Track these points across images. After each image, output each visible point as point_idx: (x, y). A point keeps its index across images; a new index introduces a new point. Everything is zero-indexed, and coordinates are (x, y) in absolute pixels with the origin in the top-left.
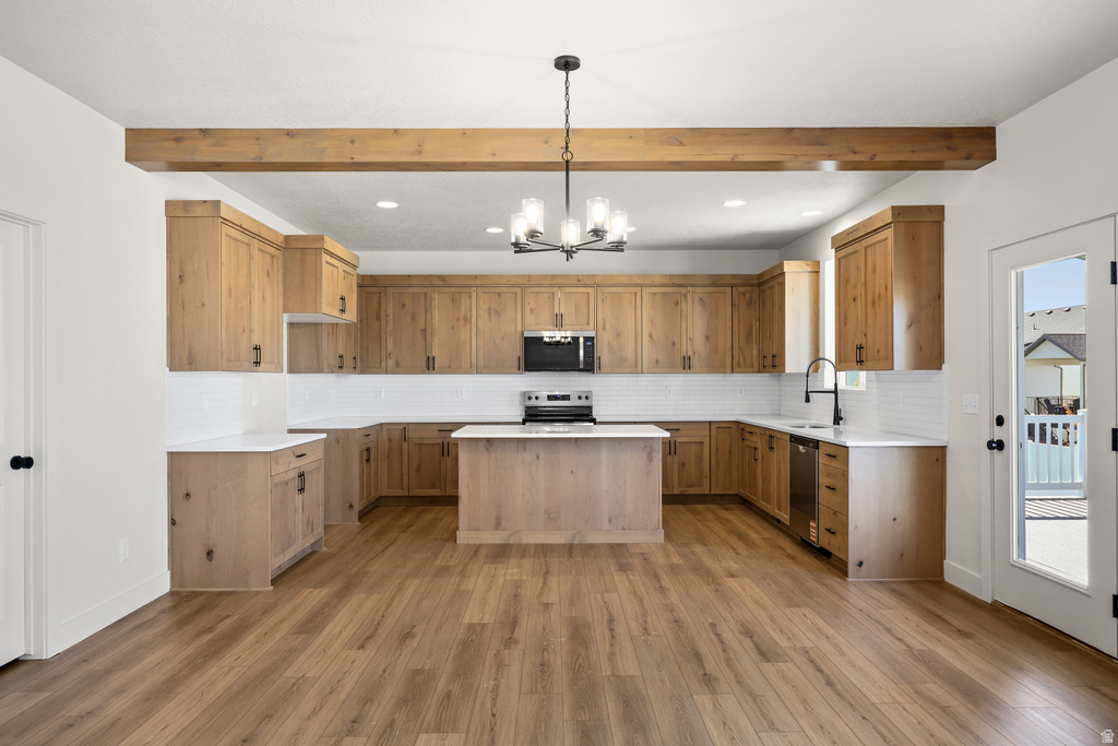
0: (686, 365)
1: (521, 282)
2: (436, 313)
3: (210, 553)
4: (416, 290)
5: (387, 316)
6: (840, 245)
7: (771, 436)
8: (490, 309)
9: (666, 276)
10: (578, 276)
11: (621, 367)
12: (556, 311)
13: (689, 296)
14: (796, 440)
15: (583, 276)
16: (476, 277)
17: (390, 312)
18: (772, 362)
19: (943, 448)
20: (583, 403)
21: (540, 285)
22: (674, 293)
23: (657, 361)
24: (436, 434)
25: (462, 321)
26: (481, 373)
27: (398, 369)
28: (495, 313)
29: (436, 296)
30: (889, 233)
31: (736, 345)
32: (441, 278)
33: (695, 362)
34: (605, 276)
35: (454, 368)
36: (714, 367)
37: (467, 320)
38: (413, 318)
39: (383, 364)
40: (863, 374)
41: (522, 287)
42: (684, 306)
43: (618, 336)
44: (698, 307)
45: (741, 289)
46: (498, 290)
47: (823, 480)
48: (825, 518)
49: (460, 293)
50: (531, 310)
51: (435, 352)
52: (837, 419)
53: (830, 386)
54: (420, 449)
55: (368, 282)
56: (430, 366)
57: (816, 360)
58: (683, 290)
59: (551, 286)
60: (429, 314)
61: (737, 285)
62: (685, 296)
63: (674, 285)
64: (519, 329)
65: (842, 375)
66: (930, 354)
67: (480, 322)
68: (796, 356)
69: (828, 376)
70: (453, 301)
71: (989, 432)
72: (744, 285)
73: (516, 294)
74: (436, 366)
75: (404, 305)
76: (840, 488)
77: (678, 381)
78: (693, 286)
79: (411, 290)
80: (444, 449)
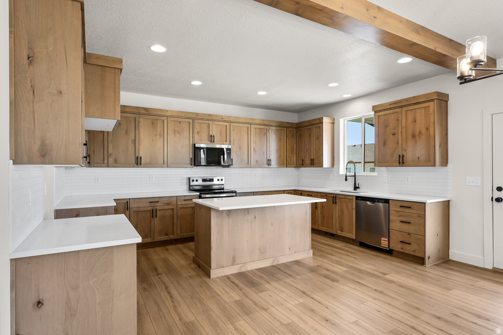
0: (269, 163)
1: (192, 116)
2: (142, 131)
4: (128, 115)
7: (334, 197)
8: (175, 130)
9: (261, 120)
12: (211, 134)
15: (224, 116)
16: (166, 110)
18: (318, 162)
19: (449, 201)
20: (220, 183)
21: (202, 119)
22: (264, 129)
23: (257, 161)
24: (149, 205)
25: (158, 136)
27: (116, 164)
28: (177, 132)
29: (142, 120)
31: (288, 155)
32: (146, 109)
34: (235, 117)
35: (153, 164)
36: (280, 165)
37: (161, 135)
39: (106, 161)
41: (193, 119)
42: (268, 135)
43: (240, 148)
44: (273, 136)
45: (290, 129)
46: (179, 120)
49: (157, 120)
50: (198, 132)
51: (142, 154)
52: (356, 188)
54: (137, 214)
56: (138, 162)
58: (268, 128)
59: (208, 120)
60: (137, 131)
61: (288, 127)
62: (269, 130)
63: (264, 125)
64: (191, 143)
66: (445, 159)
67: (169, 138)
70: (153, 123)
72: (291, 127)
73: (189, 123)
74: (142, 163)
77: (260, 171)
78: (272, 126)
79: (125, 115)
80: (153, 213)
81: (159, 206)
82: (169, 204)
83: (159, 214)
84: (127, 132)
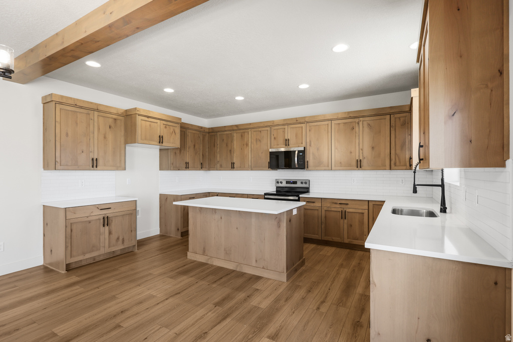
0: (359, 165)
1: (270, 124)
2: (235, 142)
3: (51, 251)
4: (228, 132)
5: (217, 145)
8: (256, 139)
9: (345, 113)
10: (296, 118)
11: (319, 166)
12: (286, 138)
13: (361, 124)
15: (299, 118)
16: (250, 124)
17: (218, 143)
20: (304, 186)
21: (278, 125)
22: (351, 122)
23: (340, 162)
25: (245, 146)
26: (253, 170)
27: (221, 168)
28: (258, 140)
29: (235, 135)
31: (393, 152)
32: (237, 126)
33: (364, 163)
34: (310, 117)
35: (242, 168)
36: (377, 166)
37: (247, 145)
38: (227, 145)
39: (216, 166)
41: (270, 127)
42: (357, 129)
43: (318, 149)
44: (366, 129)
46: (260, 129)
49: (244, 132)
50: (274, 138)
51: (235, 160)
55: (210, 131)
56: (233, 167)
58: (357, 120)
59: (284, 125)
60: (232, 143)
61: (394, 113)
62: (358, 124)
63: (350, 118)
67: (252, 146)
70: (242, 136)
72: (399, 113)
73: (268, 130)
74: (235, 167)
75: (223, 140)
77: (358, 174)
78: (363, 117)
79: (226, 133)
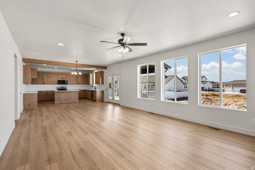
0: (79, 84)
2: (45, 77)
3: (29, 105)
6: (96, 73)
7: (89, 91)
8: (53, 76)
10: (65, 73)
11: (71, 84)
12: (62, 77)
14: (92, 91)
16: (51, 72)
18: (88, 83)
19: (104, 91)
20: (65, 88)
23: (75, 83)
24: (46, 92)
25: (49, 78)
26: (52, 84)
27: (39, 84)
30: (100, 73)
31: (84, 81)
34: (69, 73)
35: (47, 84)
36: (82, 84)
39: (36, 83)
40: (97, 85)
42: (78, 77)
43: (70, 80)
44: (80, 77)
46: (54, 74)
47: (94, 94)
48: (94, 97)
50: (59, 77)
52: (95, 89)
53: (94, 86)
54: (43, 94)
56: (44, 83)
57: (93, 83)
59: (61, 74)
60: (43, 77)
64: (57, 79)
65: (96, 85)
66: (103, 83)
67: (52, 78)
68: (91, 83)
69: (94, 85)
70: (47, 75)
71: (107, 89)
72: (85, 75)
73: (57, 75)
75: (39, 75)
76: (96, 94)
77: (77, 86)
80: (47, 94)
81: (48, 93)
82: (51, 92)
83: (48, 94)
84: (41, 77)
